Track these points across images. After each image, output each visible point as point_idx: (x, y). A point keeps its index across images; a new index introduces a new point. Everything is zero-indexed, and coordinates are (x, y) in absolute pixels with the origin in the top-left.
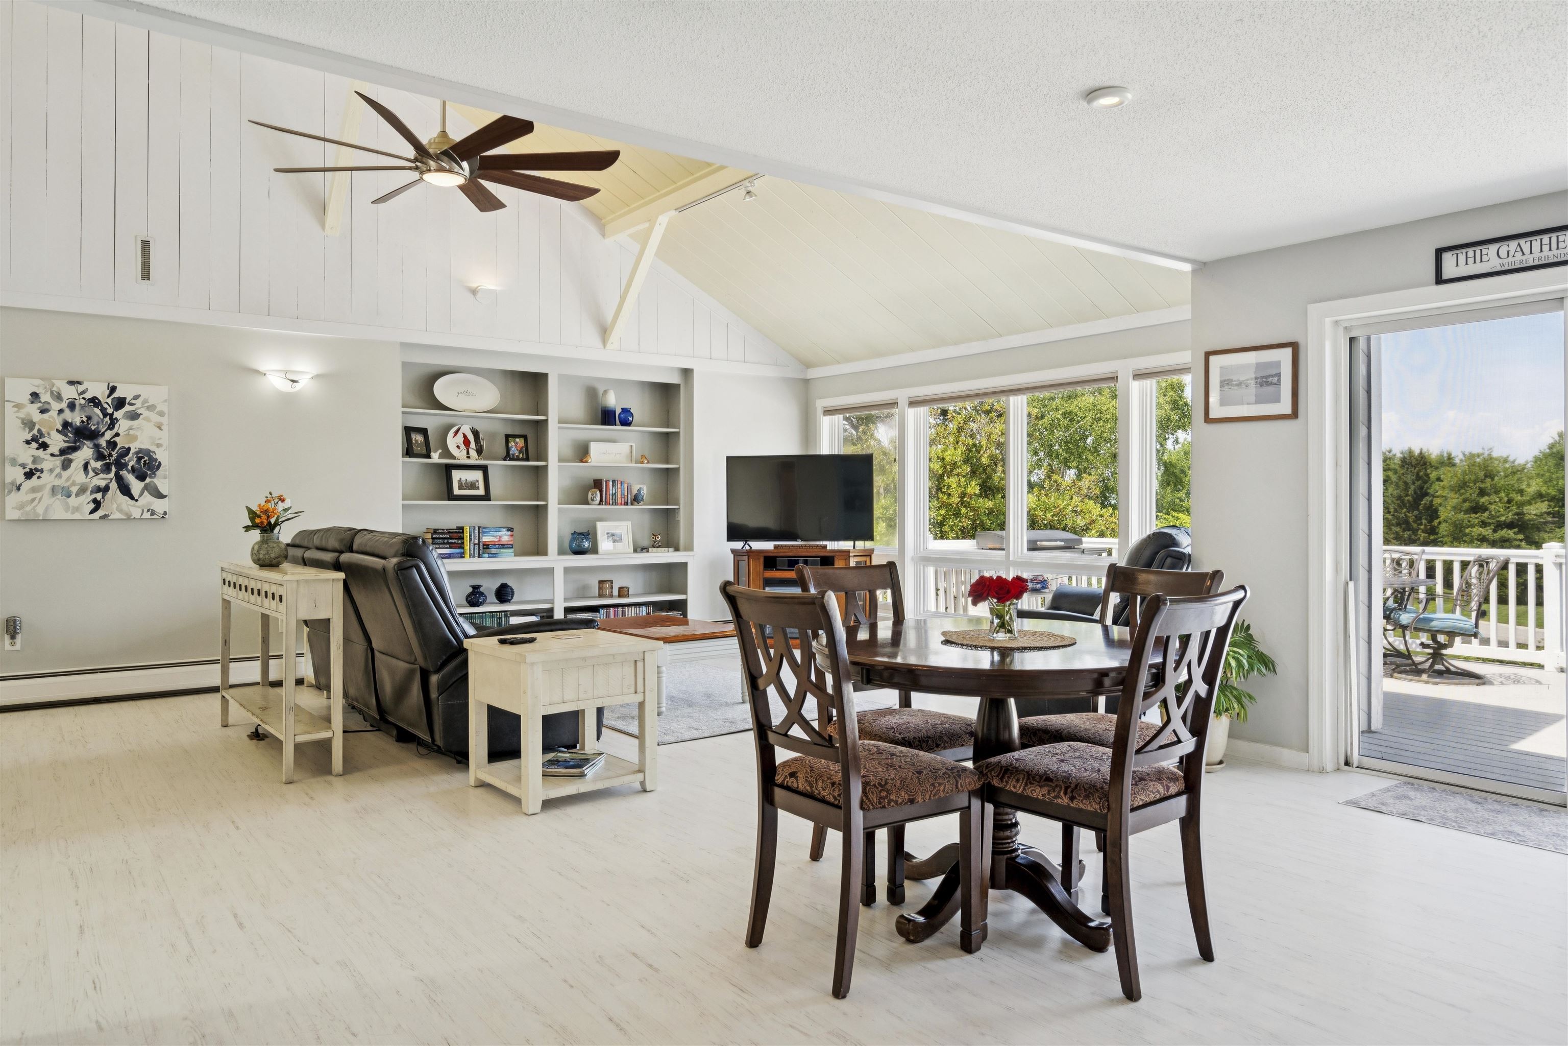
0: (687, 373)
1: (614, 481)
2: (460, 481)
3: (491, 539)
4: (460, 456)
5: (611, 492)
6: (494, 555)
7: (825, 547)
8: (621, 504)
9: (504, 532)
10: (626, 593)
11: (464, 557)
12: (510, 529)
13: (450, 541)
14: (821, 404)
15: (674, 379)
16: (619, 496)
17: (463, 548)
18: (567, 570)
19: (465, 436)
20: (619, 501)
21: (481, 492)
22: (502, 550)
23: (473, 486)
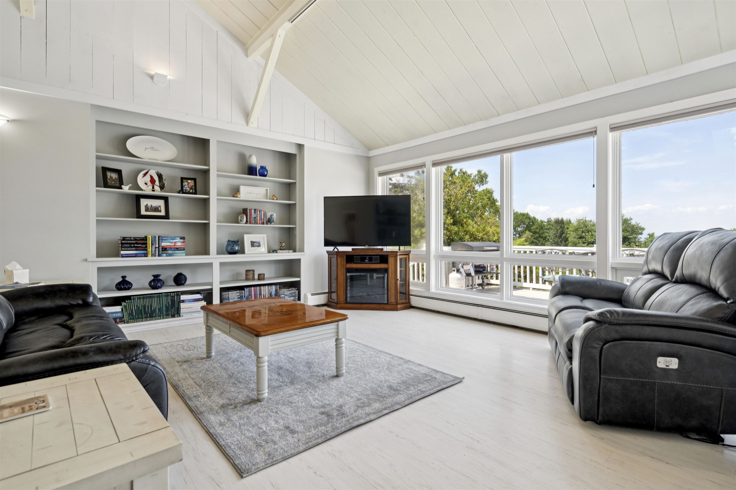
0: (300, 147)
1: (255, 210)
2: (146, 206)
3: (169, 244)
4: (147, 190)
5: (253, 216)
6: (170, 255)
7: (382, 249)
8: (260, 224)
9: (178, 240)
10: (263, 277)
11: (147, 256)
12: (183, 238)
13: (136, 245)
14: (377, 170)
15: (292, 150)
16: (259, 219)
17: (147, 250)
18: (222, 264)
19: (151, 177)
20: (259, 222)
21: (163, 213)
22: (176, 252)
23: (157, 209)
